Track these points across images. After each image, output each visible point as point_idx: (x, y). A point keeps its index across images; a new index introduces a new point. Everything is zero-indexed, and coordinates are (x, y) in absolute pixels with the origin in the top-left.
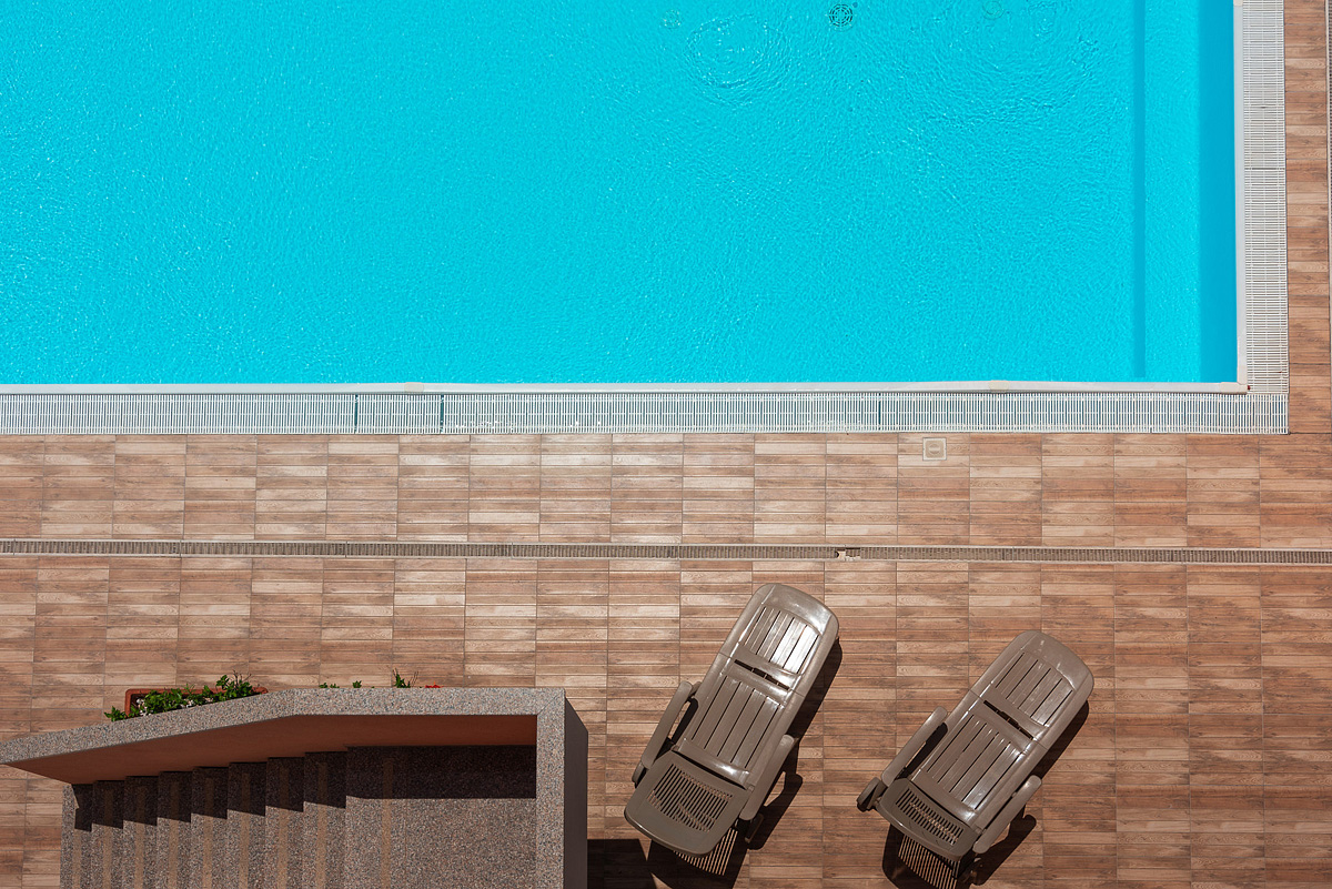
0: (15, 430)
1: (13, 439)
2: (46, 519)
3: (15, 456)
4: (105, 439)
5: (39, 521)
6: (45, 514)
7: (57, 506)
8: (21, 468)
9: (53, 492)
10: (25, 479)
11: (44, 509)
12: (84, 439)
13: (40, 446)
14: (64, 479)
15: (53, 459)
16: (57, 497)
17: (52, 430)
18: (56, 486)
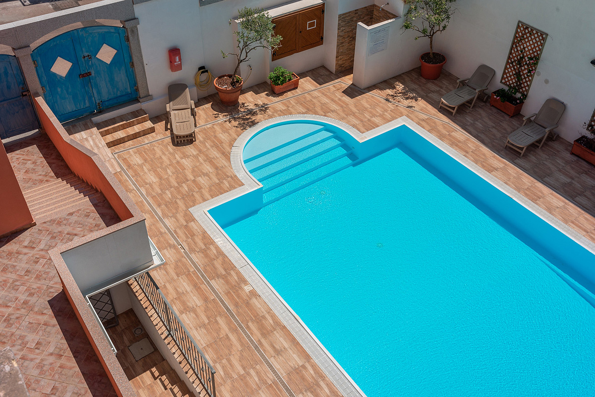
0: (322, 368)
1: (319, 369)
2: (303, 393)
3: (315, 373)
4: (339, 394)
5: (301, 392)
6: (304, 393)
7: (309, 394)
8: (313, 377)
9: (313, 390)
10: (310, 380)
11: (306, 391)
12: (334, 388)
13: (323, 377)
14: (318, 390)
15: (322, 383)
16: (312, 392)
17: (330, 378)
18: (315, 390)
